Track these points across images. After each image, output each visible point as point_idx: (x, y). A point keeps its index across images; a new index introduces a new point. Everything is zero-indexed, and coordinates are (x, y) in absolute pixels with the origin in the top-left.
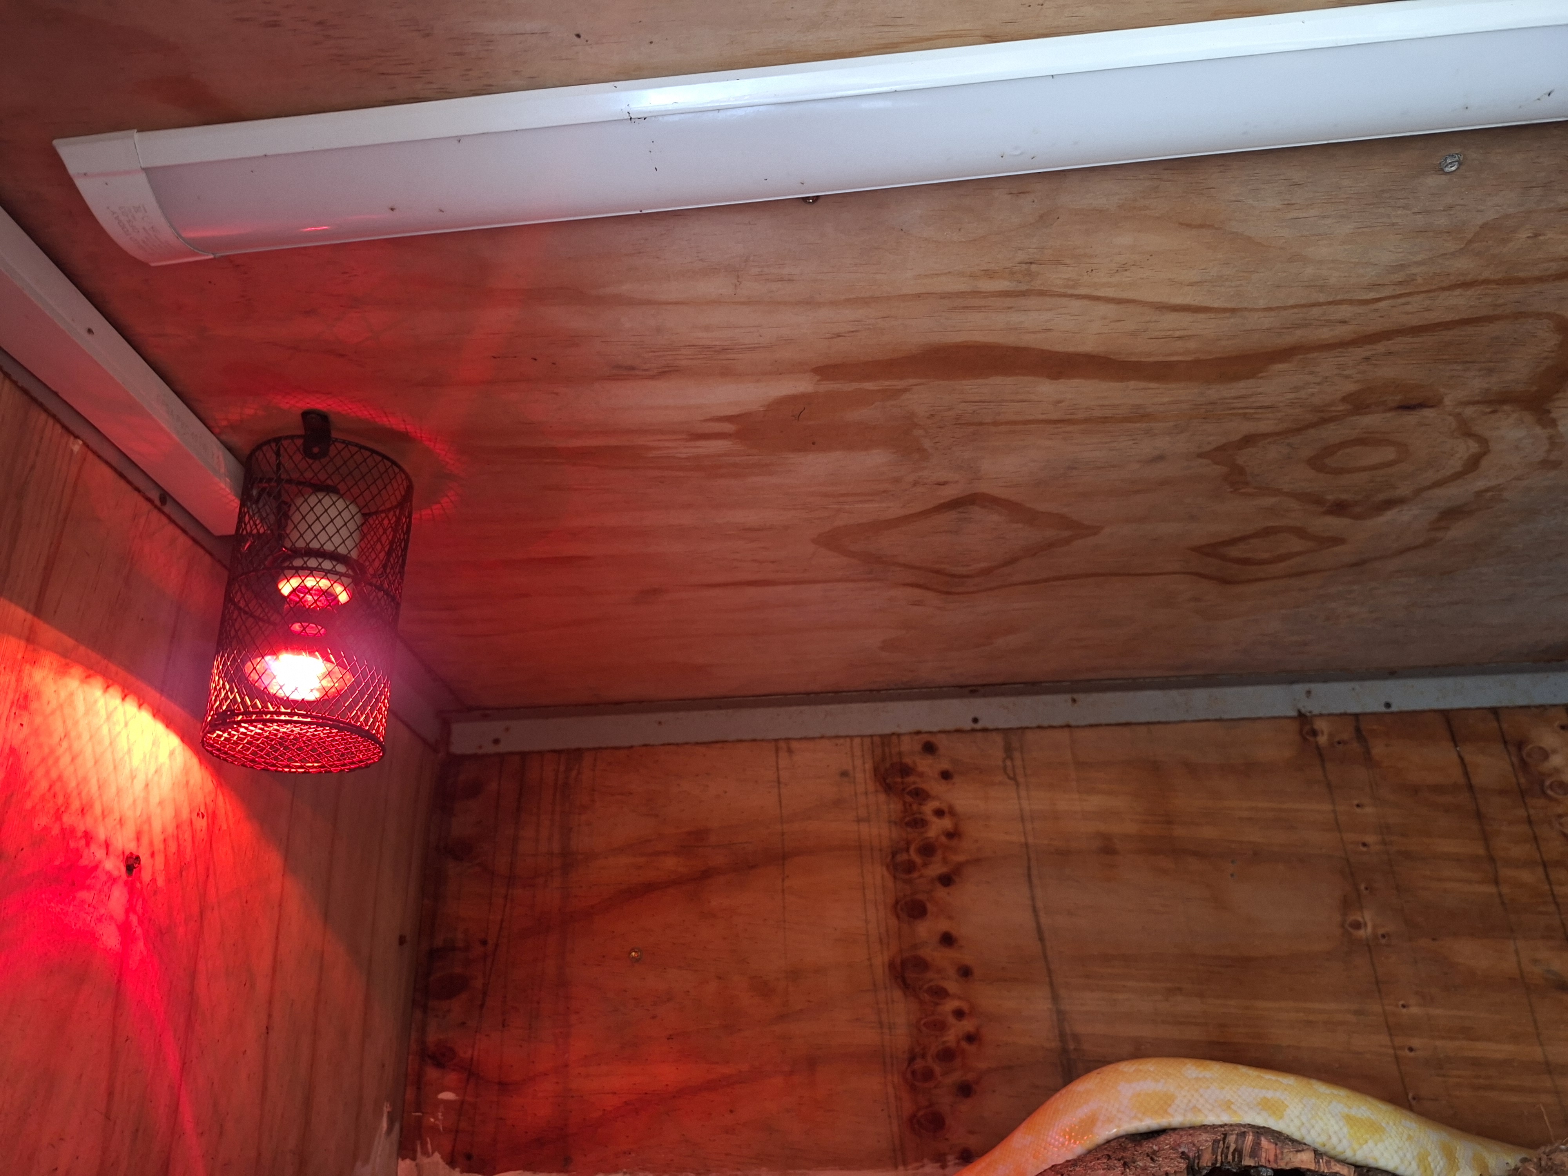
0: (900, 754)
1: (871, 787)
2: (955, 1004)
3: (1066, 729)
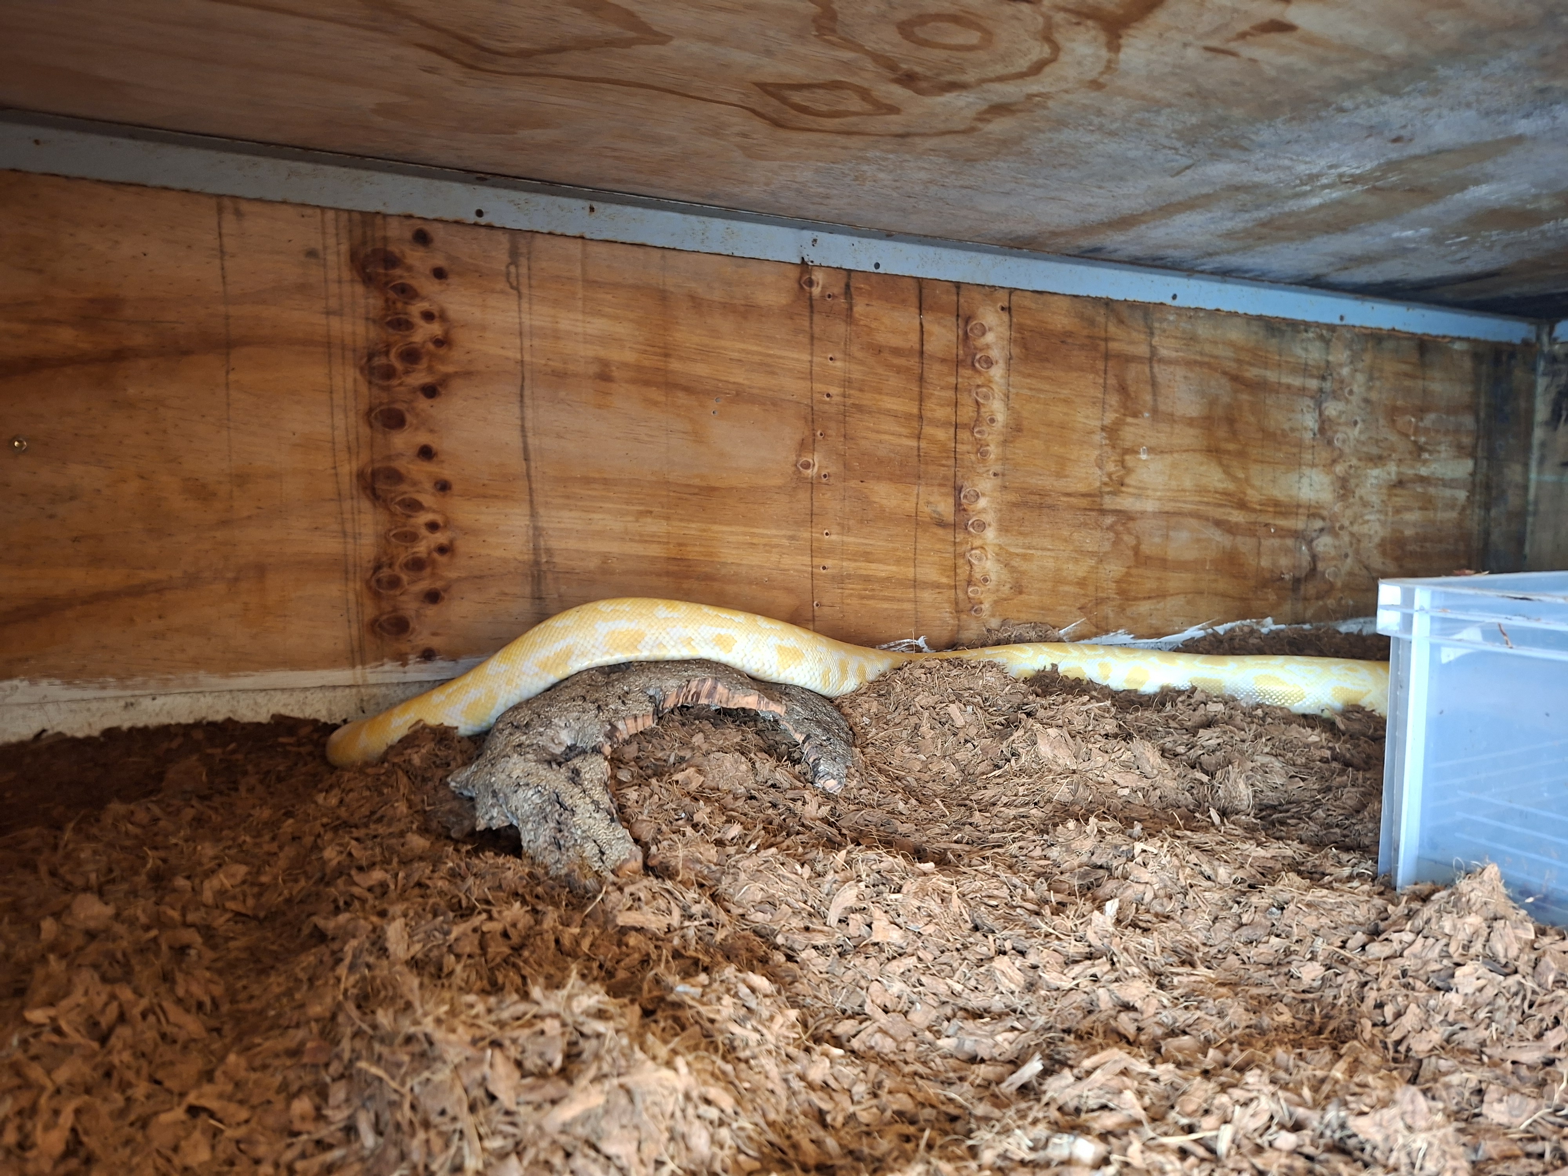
2: (429, 517)
3: (580, 241)
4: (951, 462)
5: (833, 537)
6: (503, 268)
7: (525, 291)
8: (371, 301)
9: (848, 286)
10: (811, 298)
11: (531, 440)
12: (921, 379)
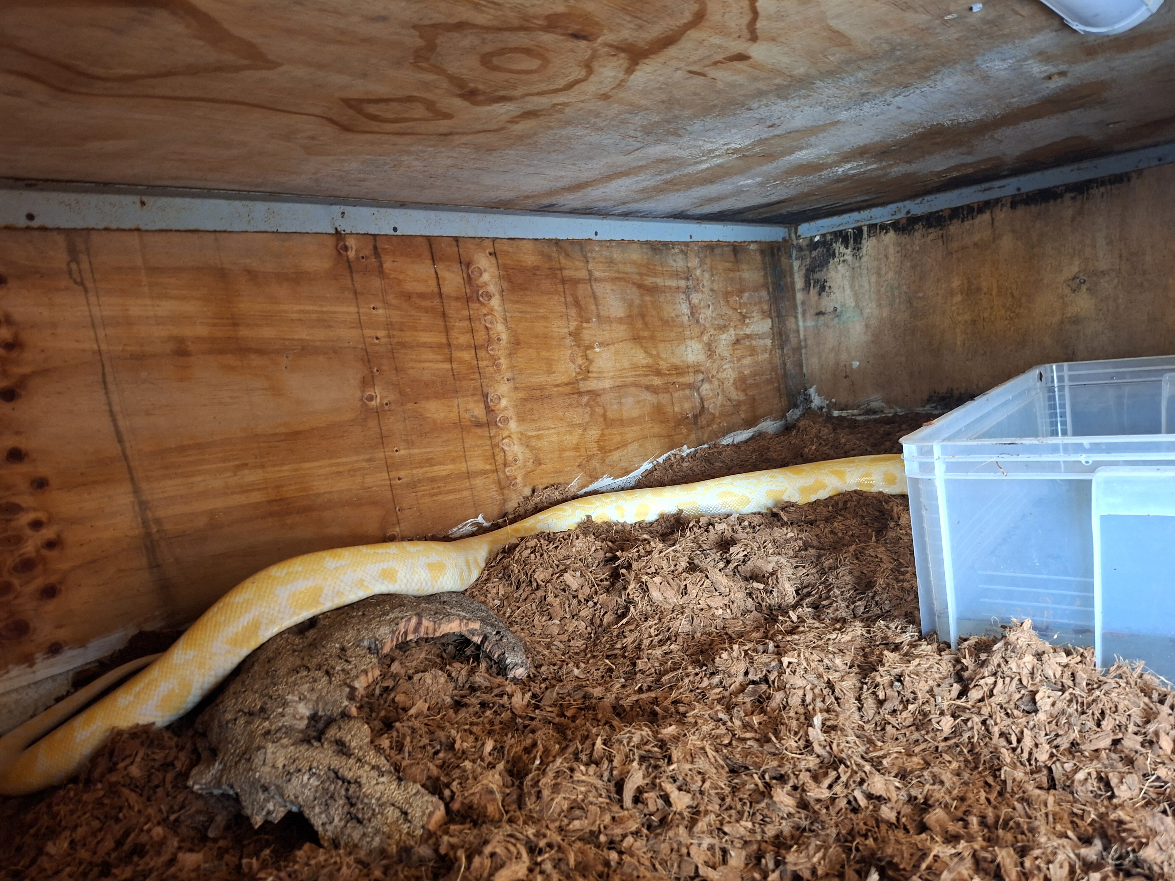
2: (31, 516)
3: (136, 233)
4: (477, 376)
5: (402, 452)
6: (64, 266)
7: (89, 285)
9: (375, 248)
10: (348, 261)
11: (123, 423)
12: (444, 315)
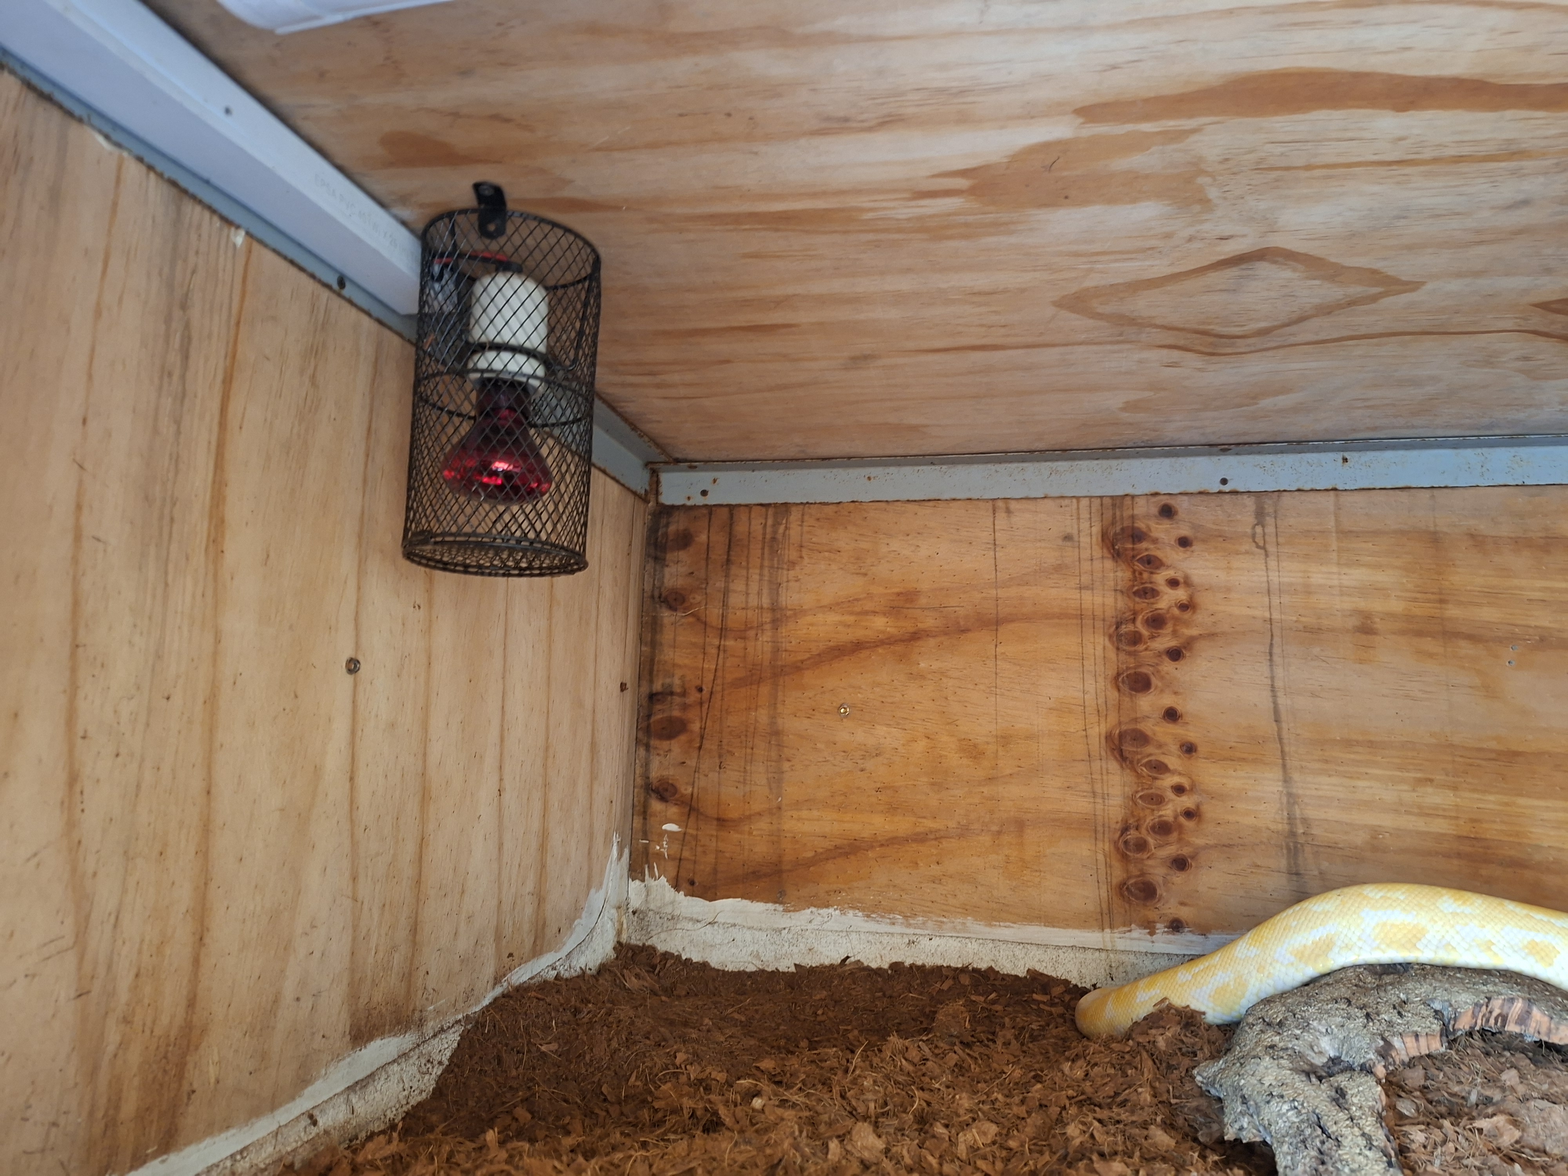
0: (1133, 517)
1: (1097, 552)
2: (1176, 780)
3: (1332, 493)
6: (1249, 530)
7: (1271, 549)
8: (1120, 574)
11: (1282, 700)
